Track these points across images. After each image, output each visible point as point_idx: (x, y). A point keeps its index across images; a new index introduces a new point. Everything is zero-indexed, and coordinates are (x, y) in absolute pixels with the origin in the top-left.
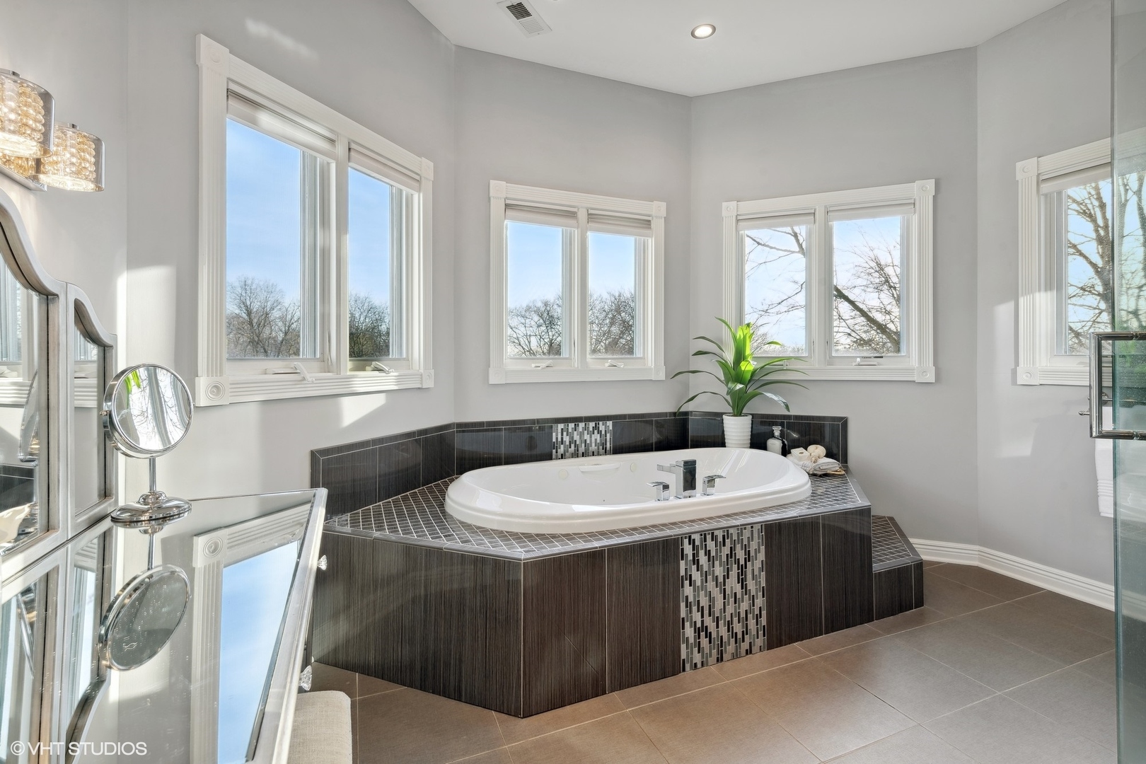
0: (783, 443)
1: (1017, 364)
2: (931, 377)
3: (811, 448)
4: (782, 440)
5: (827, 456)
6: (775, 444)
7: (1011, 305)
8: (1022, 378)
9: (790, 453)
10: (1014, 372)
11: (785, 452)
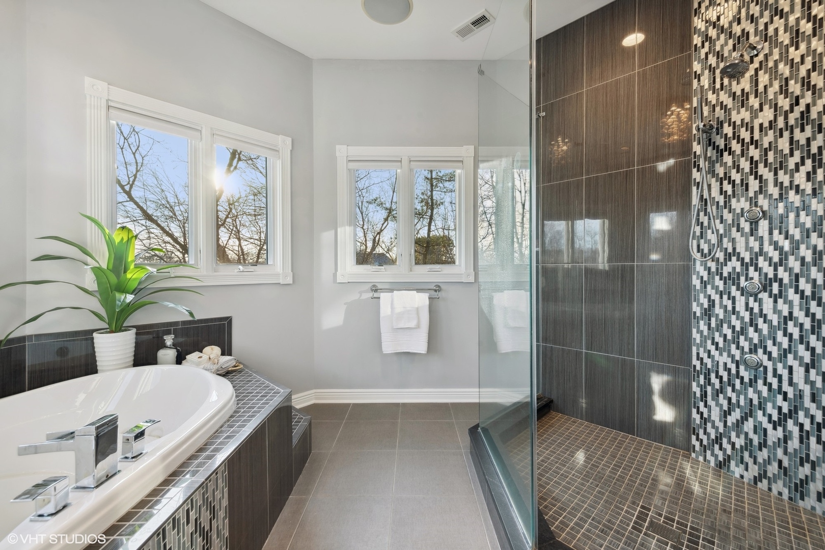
0: (178, 351)
1: (336, 270)
2: (289, 280)
3: (207, 350)
4: (176, 349)
5: (223, 354)
6: (167, 354)
7: (333, 232)
8: (340, 279)
9: (186, 359)
10: (335, 275)
11: (179, 360)
